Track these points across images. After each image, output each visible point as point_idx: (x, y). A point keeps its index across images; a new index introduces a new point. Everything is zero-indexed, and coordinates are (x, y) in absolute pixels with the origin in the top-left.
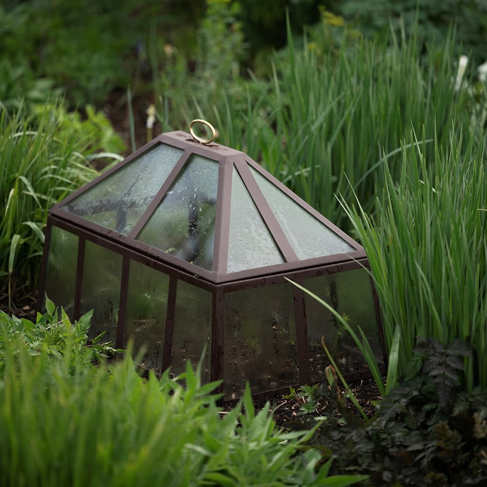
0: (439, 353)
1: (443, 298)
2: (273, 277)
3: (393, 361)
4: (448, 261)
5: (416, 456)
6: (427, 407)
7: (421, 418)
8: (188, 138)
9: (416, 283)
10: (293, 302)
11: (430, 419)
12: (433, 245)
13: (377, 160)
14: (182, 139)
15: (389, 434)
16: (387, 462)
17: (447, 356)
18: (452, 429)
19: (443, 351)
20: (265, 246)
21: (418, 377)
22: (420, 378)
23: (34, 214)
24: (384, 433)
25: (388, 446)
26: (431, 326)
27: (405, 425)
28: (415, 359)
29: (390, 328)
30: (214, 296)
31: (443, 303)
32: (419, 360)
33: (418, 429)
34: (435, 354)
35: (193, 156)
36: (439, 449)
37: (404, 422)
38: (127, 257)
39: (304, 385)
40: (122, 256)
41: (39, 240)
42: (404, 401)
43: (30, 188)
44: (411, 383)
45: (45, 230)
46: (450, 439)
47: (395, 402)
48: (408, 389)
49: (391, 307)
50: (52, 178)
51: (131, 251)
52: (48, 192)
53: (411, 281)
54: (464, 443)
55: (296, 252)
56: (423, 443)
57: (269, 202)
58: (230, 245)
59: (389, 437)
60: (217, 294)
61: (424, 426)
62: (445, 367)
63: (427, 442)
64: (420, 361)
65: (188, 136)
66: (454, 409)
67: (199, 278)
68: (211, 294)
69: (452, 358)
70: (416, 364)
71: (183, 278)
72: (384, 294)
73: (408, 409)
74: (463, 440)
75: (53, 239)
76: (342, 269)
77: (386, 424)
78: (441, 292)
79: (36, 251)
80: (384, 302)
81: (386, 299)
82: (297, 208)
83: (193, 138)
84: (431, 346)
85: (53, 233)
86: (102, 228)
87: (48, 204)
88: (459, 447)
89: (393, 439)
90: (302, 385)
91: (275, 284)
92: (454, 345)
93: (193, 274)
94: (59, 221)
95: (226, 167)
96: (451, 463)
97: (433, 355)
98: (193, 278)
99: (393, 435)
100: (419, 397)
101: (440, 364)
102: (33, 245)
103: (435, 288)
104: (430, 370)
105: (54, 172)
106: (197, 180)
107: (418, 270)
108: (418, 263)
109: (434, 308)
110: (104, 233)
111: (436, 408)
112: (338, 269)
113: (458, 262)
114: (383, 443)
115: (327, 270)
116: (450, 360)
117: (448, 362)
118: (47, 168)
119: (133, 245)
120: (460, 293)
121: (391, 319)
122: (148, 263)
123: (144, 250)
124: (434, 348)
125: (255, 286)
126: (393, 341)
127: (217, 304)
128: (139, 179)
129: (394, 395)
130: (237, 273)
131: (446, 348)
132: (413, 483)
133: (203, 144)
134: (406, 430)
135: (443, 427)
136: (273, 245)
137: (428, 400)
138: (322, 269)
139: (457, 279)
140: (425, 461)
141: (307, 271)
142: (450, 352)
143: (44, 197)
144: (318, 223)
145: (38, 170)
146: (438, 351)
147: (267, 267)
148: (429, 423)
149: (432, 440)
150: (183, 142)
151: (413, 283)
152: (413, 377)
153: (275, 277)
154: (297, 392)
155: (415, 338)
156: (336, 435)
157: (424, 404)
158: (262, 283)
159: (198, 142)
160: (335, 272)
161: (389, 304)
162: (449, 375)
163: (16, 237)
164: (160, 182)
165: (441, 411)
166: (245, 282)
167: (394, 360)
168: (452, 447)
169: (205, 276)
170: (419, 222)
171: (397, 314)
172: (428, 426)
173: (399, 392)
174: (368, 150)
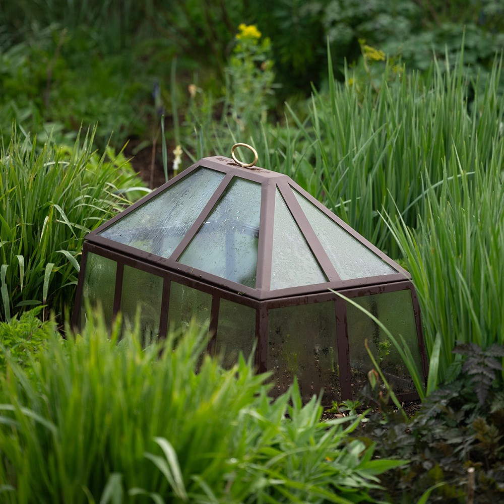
0: (478, 354)
1: (482, 302)
2: (315, 296)
3: (433, 366)
4: (488, 269)
5: (454, 449)
6: (466, 407)
7: (460, 417)
8: (230, 162)
9: (456, 291)
10: (335, 321)
11: (469, 418)
12: (473, 254)
13: (420, 193)
14: (224, 163)
15: (430, 431)
16: (427, 453)
17: (486, 357)
18: (489, 423)
19: (481, 353)
20: (308, 265)
21: (458, 381)
22: (460, 382)
23: (67, 243)
24: (425, 429)
25: (428, 442)
26: (470, 332)
27: (444, 422)
28: (455, 364)
29: (431, 335)
30: (258, 312)
31: (482, 307)
32: (458, 365)
33: (457, 427)
34: (475, 355)
35: (235, 179)
36: (477, 441)
37: (444, 420)
38: (168, 280)
39: (346, 400)
40: (163, 279)
41: (73, 268)
42: (444, 402)
43: (64, 217)
44: (451, 386)
45: (79, 259)
46: (487, 434)
47: (435, 402)
48: (448, 392)
49: (432, 315)
50: (87, 207)
51: (173, 273)
52: (82, 222)
53: (452, 289)
54: (501, 437)
55: (338, 273)
56: (462, 438)
57: (312, 224)
58: (273, 264)
59: (430, 433)
60: (261, 310)
61: (463, 423)
62: (484, 367)
63: (465, 437)
64: (460, 366)
65: (230, 160)
66: (492, 407)
67: (242, 295)
68: (255, 311)
69: (490, 359)
70: (455, 369)
71: (226, 297)
72: (426, 302)
73: (448, 409)
74: (499, 435)
75: (88, 267)
76: (384, 290)
77: (427, 422)
78: (480, 296)
79: (69, 281)
80: (425, 312)
81: (428, 308)
82: (339, 230)
83: (234, 162)
84: (470, 348)
85: (88, 260)
86: (142, 252)
87: (82, 232)
88: (496, 440)
89: (433, 435)
90: (344, 400)
91: (317, 302)
92: (492, 348)
93: (236, 292)
94: (96, 247)
95: (269, 189)
96: (488, 455)
97: (473, 357)
98: (236, 296)
99: (433, 432)
100: (459, 399)
101: (479, 364)
102: (67, 275)
103: (475, 295)
104: (469, 370)
105: (87, 200)
106: (239, 202)
107: (458, 275)
108: (458, 267)
109: (473, 312)
110: (144, 256)
111: (474, 408)
112: (380, 290)
113: (497, 271)
114: (424, 439)
115: (369, 291)
116: (488, 361)
117: (486, 362)
118: (80, 198)
119: (174, 267)
120: (498, 299)
121: (432, 327)
122: (190, 284)
123: (186, 272)
124: (472, 350)
125: (298, 304)
126: (434, 347)
127: (261, 320)
128: (179, 204)
129: (434, 396)
130: (281, 290)
131: (485, 350)
132: (451, 470)
133: (245, 167)
134: (445, 427)
135: (481, 422)
136: (315, 265)
137: (467, 401)
138: (364, 289)
139: (495, 285)
140: (463, 453)
141: (349, 291)
142: (488, 354)
143: (77, 226)
144: (360, 245)
145: (71, 199)
146: (476, 353)
147: (310, 286)
148: (468, 421)
149: (470, 435)
150: (225, 166)
151: (453, 291)
152: (453, 381)
153: (318, 295)
154: (339, 407)
155: (455, 343)
156: (378, 432)
157: (463, 405)
158: (305, 301)
159: (240, 166)
160: (377, 294)
161: (431, 312)
162: (487, 374)
163: (50, 266)
164: (201, 206)
165: (479, 409)
166: (288, 300)
167: (435, 365)
168: (489, 440)
169: (248, 293)
170: (460, 234)
171: (438, 321)
172: (467, 424)
173: (439, 394)
174: (410, 183)
